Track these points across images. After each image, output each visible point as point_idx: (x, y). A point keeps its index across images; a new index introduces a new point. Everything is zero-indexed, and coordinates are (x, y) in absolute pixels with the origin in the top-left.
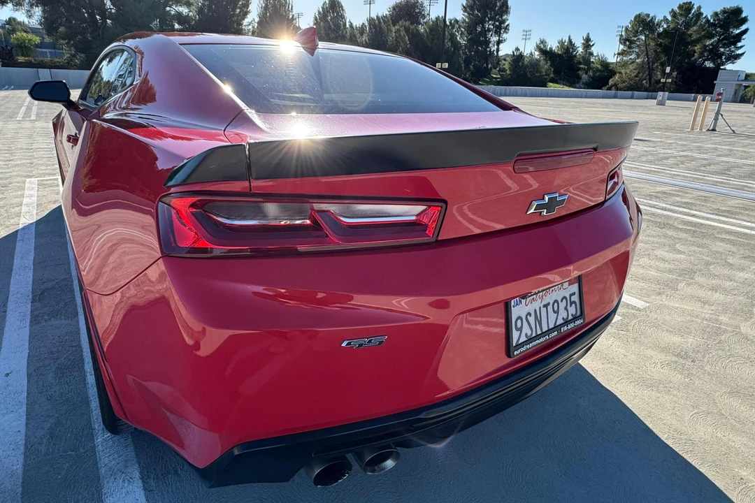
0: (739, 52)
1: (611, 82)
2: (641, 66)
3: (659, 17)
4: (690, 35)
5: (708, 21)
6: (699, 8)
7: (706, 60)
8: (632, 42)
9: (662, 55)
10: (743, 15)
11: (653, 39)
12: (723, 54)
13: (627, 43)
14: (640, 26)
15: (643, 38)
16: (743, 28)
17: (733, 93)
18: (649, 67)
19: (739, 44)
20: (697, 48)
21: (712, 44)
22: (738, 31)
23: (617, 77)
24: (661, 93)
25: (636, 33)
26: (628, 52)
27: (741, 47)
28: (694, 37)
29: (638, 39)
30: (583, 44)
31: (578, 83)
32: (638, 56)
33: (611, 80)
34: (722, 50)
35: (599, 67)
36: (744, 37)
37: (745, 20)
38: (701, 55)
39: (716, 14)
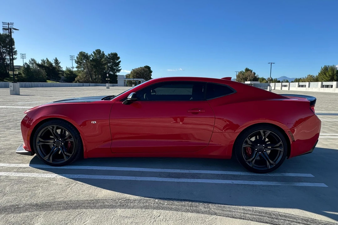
0: (120, 69)
1: (76, 79)
2: (87, 73)
3: (89, 54)
4: (103, 62)
5: (107, 57)
6: (103, 52)
7: (109, 71)
8: (80, 63)
9: (94, 69)
10: (118, 56)
11: (89, 62)
12: (115, 69)
13: (79, 63)
14: (82, 57)
15: (85, 61)
16: (119, 60)
17: (124, 83)
18: (90, 73)
19: (119, 66)
20: (106, 66)
21: (110, 65)
22: (118, 61)
23: (78, 77)
24: (107, 84)
25: (82, 60)
26: (80, 67)
27: (120, 67)
28: (104, 63)
29: (83, 62)
30: (54, 62)
31: (60, 80)
32: (84, 69)
33: (76, 78)
34: (114, 68)
35: (69, 73)
36: (120, 63)
37: (119, 58)
38: (108, 69)
39: (109, 55)
